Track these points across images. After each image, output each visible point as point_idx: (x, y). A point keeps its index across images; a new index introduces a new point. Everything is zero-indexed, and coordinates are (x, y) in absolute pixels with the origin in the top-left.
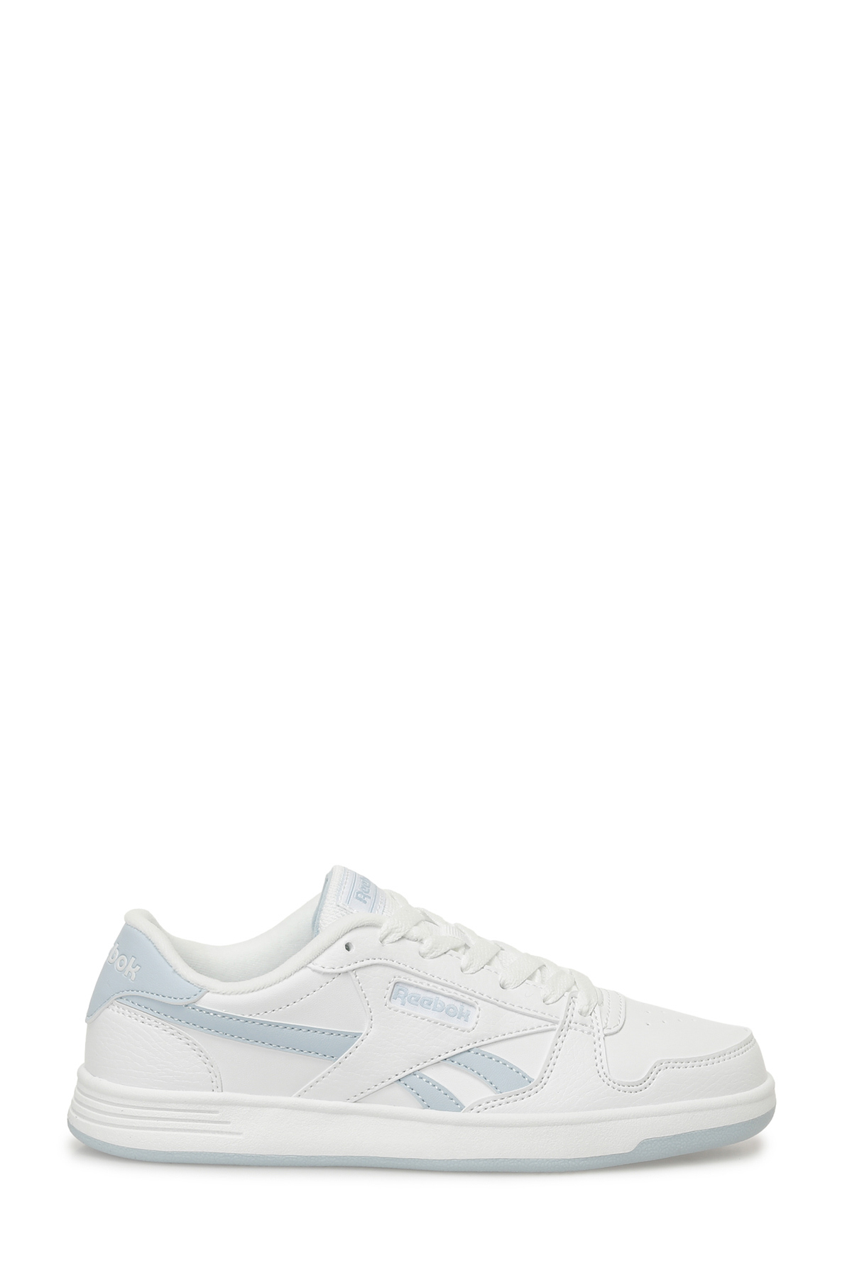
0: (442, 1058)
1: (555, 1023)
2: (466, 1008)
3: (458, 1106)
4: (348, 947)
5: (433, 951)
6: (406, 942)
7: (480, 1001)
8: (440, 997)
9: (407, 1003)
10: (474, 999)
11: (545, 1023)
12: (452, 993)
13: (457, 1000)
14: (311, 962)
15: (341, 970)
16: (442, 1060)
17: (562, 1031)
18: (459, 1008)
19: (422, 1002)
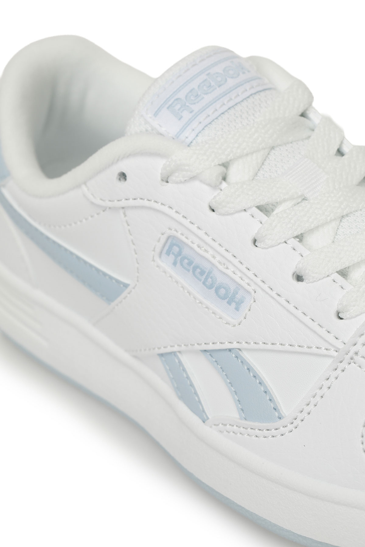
1: (336, 348)
2: (241, 293)
4: (123, 177)
5: (225, 205)
6: (196, 184)
7: (259, 290)
9: (178, 264)
10: (254, 286)
11: (327, 346)
12: (230, 270)
13: (234, 281)
14: (85, 183)
15: (110, 204)
16: (202, 351)
17: (341, 362)
18: (232, 291)
19: (195, 268)
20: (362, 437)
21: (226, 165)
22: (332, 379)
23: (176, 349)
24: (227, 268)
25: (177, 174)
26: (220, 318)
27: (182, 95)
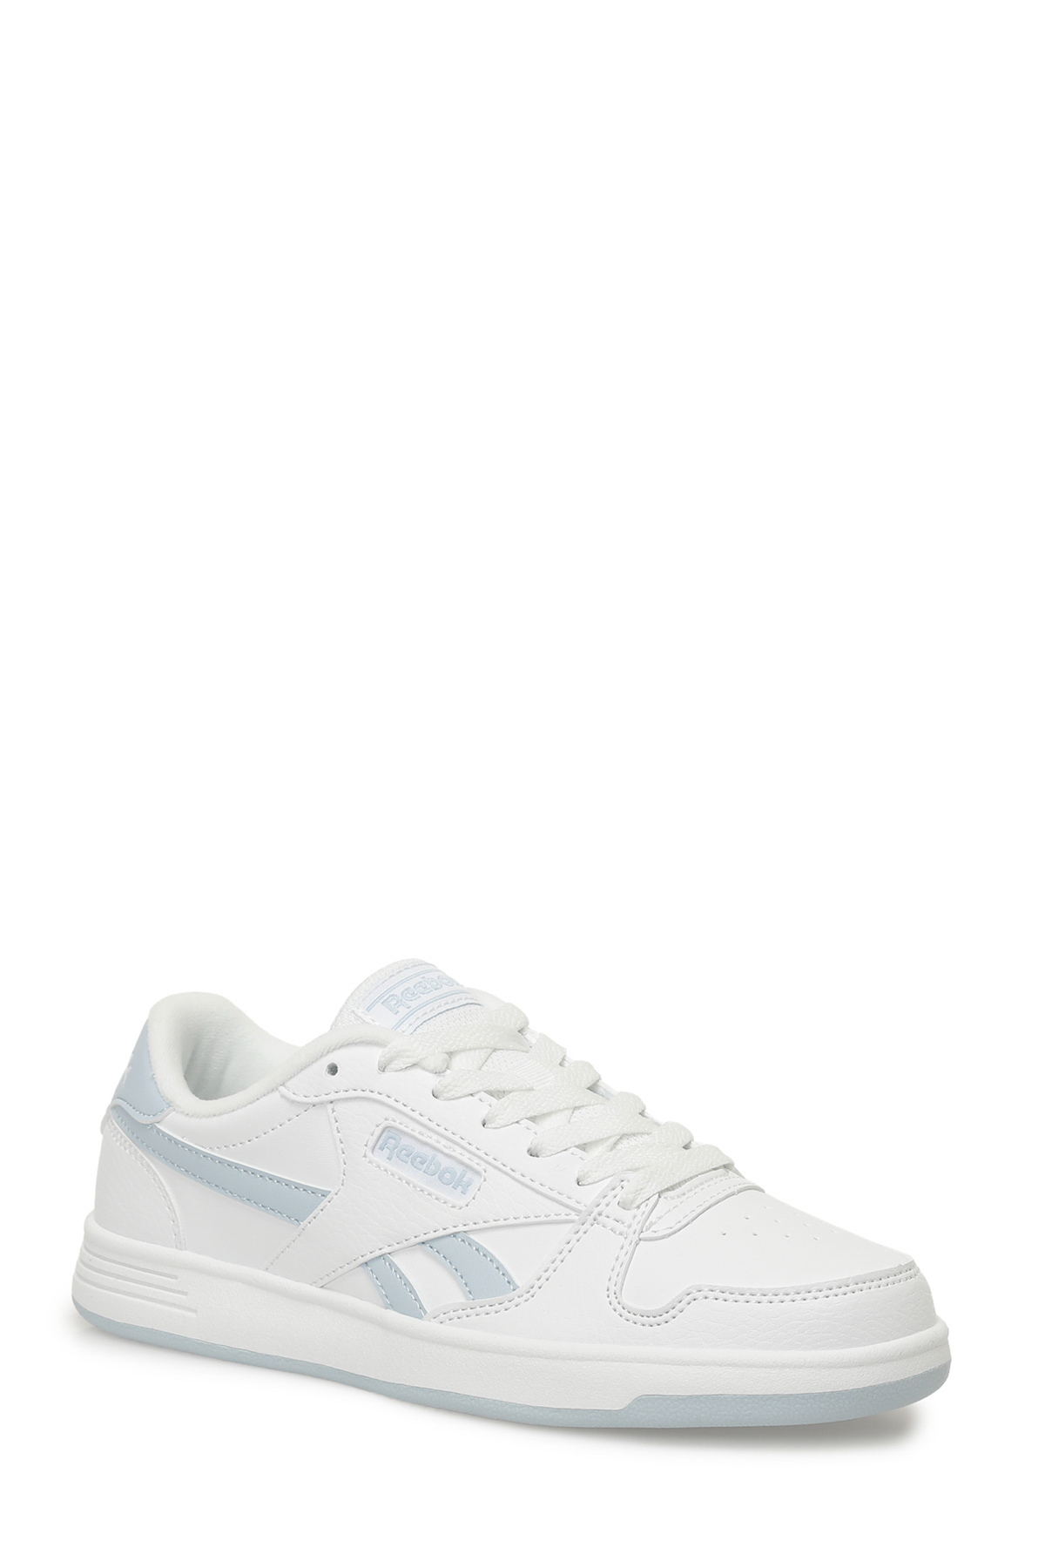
0: (418, 1240)
1: (578, 1212)
2: (469, 1175)
3: (417, 1310)
4: (333, 1070)
5: (450, 1090)
6: (417, 1072)
7: (490, 1168)
8: (439, 1155)
9: (394, 1158)
10: (484, 1166)
11: (568, 1211)
12: (457, 1153)
13: (462, 1163)
14: (283, 1085)
15: (316, 1100)
16: (419, 1244)
17: (583, 1225)
18: (459, 1175)
19: (414, 1159)
20: (608, 1290)
21: (451, 1054)
22: (573, 1242)
23: (386, 1250)
24: (454, 1151)
25: (396, 1062)
26: (445, 1203)
27: (398, 992)
